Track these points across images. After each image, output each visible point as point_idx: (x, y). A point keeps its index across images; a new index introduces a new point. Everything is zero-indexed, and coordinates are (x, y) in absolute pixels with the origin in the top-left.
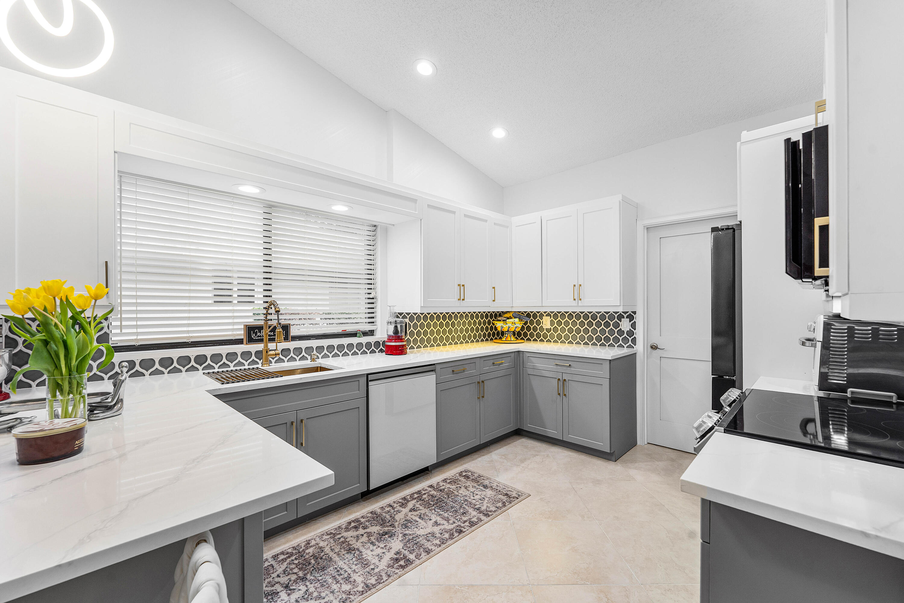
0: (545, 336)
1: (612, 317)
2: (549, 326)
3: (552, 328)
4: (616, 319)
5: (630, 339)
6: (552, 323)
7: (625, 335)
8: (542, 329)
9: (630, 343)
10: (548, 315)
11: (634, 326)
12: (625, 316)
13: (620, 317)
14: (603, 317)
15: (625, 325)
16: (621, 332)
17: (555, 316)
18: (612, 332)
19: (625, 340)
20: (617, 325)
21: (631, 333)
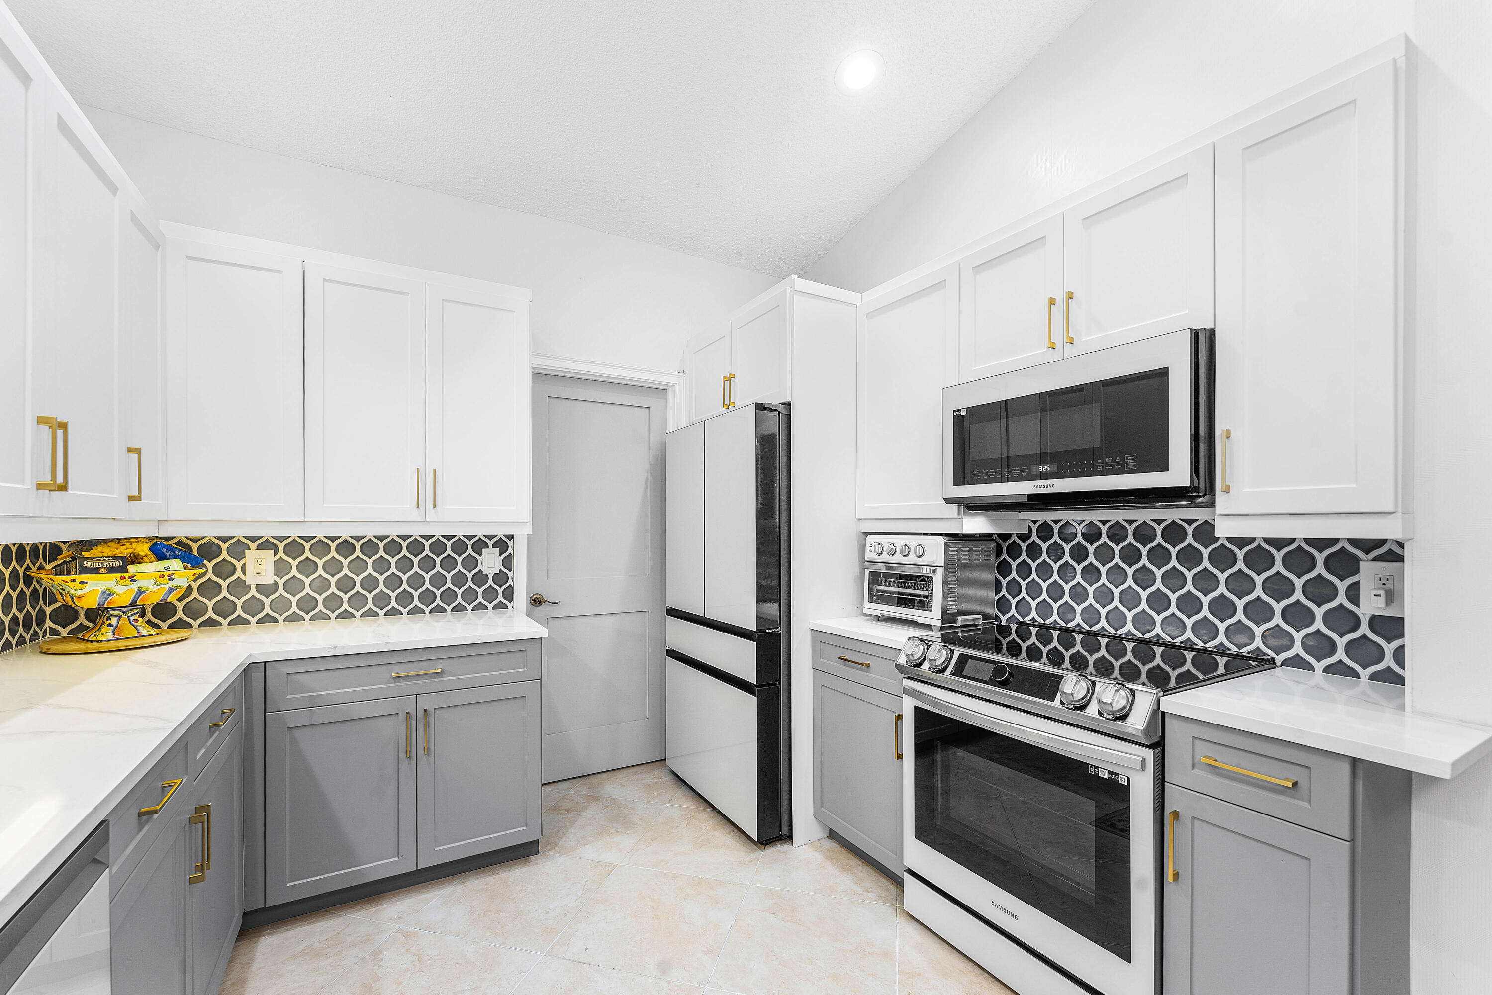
0: (253, 607)
1: (459, 546)
2: (269, 578)
3: (281, 582)
4: (470, 551)
5: (500, 590)
6: (280, 568)
7: (490, 583)
8: (240, 587)
9: (500, 598)
10: (266, 545)
11: (508, 563)
12: (490, 543)
13: (480, 545)
14: (438, 546)
15: (490, 562)
16: (481, 578)
17: (294, 547)
18: (459, 580)
19: (490, 594)
20: (470, 563)
21: (501, 578)
